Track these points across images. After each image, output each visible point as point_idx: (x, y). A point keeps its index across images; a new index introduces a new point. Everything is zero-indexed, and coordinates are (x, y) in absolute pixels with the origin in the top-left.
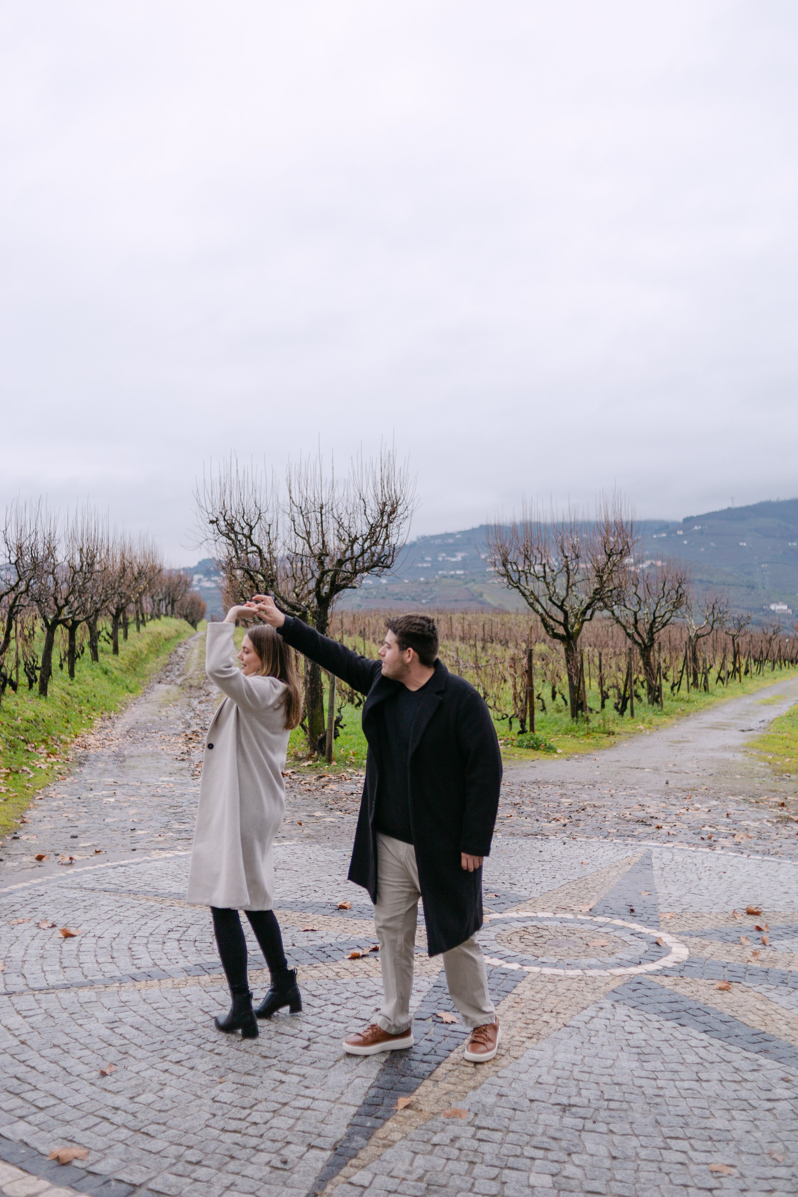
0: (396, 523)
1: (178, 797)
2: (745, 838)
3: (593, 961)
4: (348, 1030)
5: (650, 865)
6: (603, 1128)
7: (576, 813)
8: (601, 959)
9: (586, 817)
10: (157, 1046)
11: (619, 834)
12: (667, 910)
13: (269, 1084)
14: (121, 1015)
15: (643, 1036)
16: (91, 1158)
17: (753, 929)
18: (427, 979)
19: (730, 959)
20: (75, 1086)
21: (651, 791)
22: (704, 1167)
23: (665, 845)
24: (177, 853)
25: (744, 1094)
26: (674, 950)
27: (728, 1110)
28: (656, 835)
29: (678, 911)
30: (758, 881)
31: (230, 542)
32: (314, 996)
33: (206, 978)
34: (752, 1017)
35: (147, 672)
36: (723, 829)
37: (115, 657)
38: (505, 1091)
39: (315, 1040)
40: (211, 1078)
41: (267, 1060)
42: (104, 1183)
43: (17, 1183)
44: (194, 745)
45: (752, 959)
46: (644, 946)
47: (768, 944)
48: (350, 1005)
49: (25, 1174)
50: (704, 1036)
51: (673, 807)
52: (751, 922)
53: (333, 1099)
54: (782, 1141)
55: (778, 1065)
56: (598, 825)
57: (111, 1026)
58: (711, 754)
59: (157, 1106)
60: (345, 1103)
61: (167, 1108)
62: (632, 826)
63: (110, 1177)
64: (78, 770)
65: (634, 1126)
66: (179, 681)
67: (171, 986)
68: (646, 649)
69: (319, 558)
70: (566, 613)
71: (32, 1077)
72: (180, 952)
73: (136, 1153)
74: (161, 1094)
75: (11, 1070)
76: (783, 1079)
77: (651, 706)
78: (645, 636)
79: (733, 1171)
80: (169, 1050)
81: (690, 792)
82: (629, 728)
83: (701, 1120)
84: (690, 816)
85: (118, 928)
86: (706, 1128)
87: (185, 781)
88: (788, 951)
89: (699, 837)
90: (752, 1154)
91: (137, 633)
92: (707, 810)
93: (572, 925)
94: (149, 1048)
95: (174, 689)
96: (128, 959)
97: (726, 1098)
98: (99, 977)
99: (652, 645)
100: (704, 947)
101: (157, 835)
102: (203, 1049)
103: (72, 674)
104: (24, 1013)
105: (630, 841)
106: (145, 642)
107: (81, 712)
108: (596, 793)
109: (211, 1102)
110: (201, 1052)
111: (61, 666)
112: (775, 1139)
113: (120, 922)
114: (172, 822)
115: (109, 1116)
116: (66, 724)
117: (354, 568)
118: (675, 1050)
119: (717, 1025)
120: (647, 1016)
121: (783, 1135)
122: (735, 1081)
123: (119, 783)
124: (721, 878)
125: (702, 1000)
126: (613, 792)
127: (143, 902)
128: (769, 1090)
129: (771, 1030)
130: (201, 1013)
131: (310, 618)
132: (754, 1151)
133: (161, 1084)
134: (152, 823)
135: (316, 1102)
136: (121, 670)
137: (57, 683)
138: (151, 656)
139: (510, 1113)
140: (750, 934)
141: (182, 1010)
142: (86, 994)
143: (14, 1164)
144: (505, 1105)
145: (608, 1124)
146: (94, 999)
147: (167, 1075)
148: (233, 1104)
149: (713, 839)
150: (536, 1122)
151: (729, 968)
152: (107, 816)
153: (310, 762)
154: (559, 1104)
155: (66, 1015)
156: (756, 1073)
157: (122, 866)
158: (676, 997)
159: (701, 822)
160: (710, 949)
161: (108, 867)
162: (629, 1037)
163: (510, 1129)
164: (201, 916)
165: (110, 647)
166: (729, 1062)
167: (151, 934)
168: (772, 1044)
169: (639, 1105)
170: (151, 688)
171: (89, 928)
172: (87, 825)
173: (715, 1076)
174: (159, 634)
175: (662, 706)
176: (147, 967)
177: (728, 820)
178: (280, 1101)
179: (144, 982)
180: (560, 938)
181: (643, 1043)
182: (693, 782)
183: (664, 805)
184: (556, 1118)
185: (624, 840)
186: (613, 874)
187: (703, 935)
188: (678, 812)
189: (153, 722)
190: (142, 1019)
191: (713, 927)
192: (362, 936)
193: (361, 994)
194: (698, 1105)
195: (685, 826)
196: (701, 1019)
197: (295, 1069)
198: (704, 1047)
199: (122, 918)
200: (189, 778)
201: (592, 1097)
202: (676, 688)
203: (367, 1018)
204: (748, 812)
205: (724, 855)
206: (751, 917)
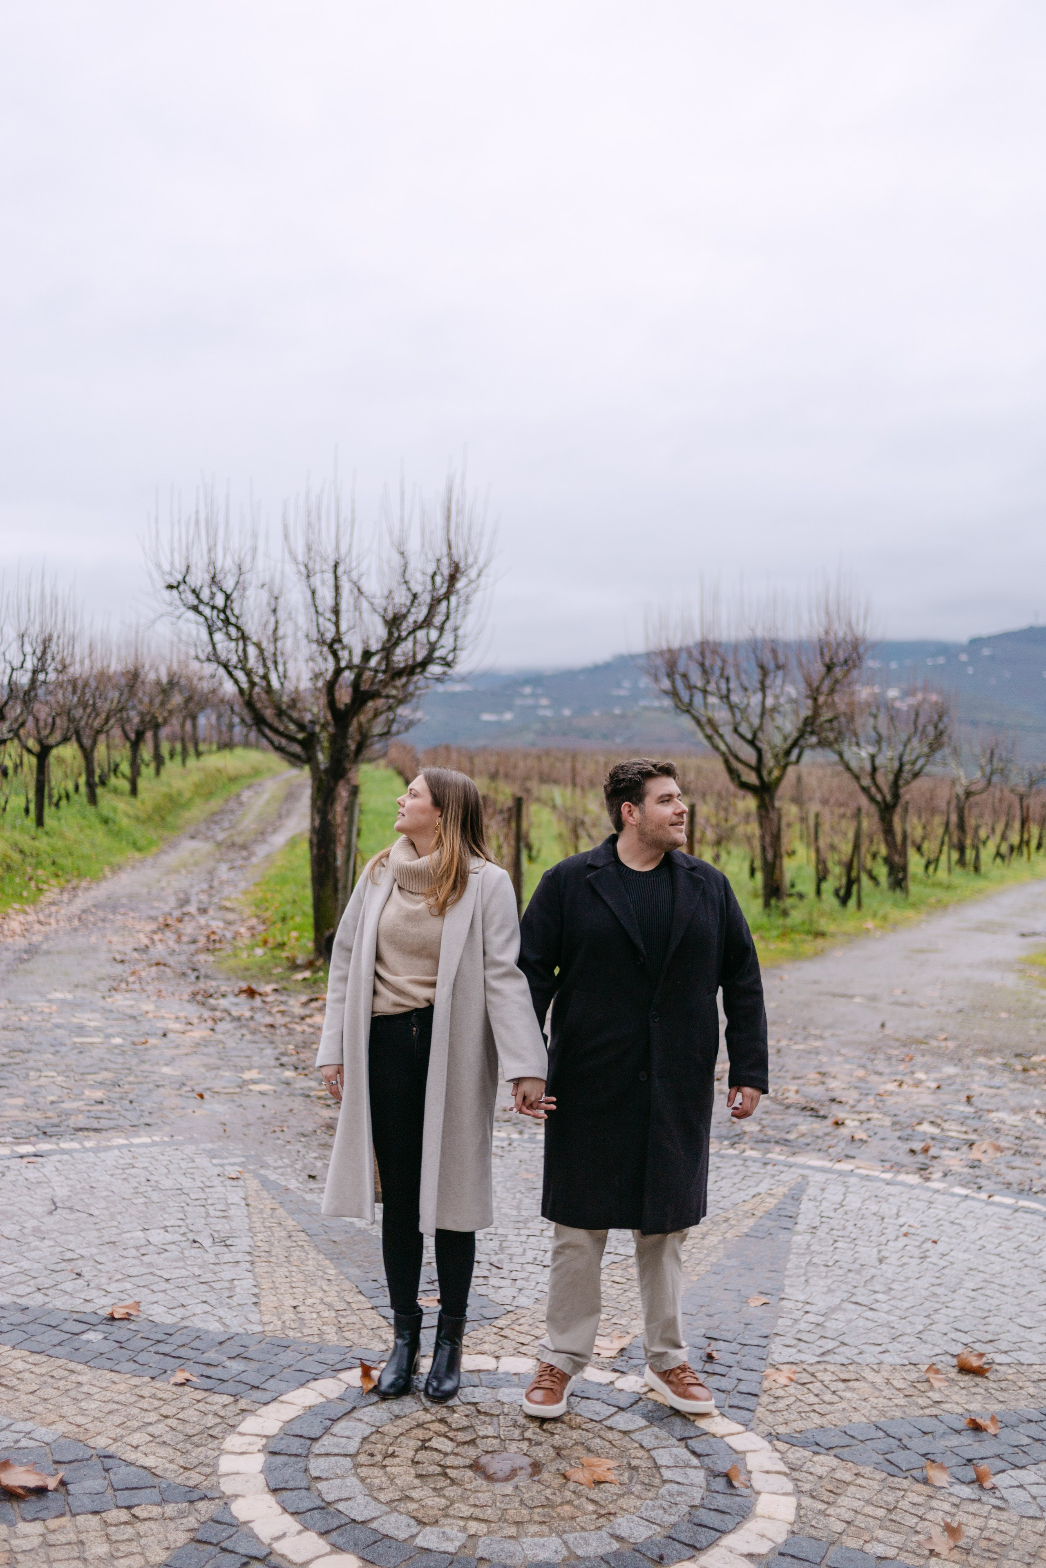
2: (991, 1151)
5: (793, 1218)
11: (761, 1136)
12: (786, 1354)
17: (961, 1424)
21: (844, 1044)
23: (838, 1166)
26: (761, 1504)
28: (827, 1142)
29: (811, 1358)
30: (997, 1266)
31: (201, 619)
35: (180, 823)
36: (953, 1130)
37: (132, 800)
47: (988, 1485)
51: (874, 1078)
52: (962, 1401)
62: (790, 1119)
66: (221, 836)
68: (887, 810)
69: (334, 646)
70: (759, 751)
77: (890, 893)
81: (914, 1047)
82: (850, 925)
88: (1033, 1511)
89: (907, 1147)
92: (934, 1085)
95: (206, 848)
99: (895, 806)
100: (838, 1489)
103: (40, 822)
105: (776, 1154)
106: (190, 780)
107: (30, 879)
111: (27, 811)
124: (923, 1257)
131: (324, 743)
138: (198, 800)
140: (954, 1441)
149: (933, 1152)
153: (307, 974)
159: (918, 1111)
160: (846, 1503)
170: (173, 846)
175: (907, 893)
177: (969, 1110)
182: (926, 1024)
183: (861, 1073)
187: (843, 1446)
188: (882, 1088)
189: (131, 897)
191: (874, 1416)
195: (887, 1122)
202: (931, 868)
204: (1004, 1092)
205: (944, 1193)
206: (966, 1380)
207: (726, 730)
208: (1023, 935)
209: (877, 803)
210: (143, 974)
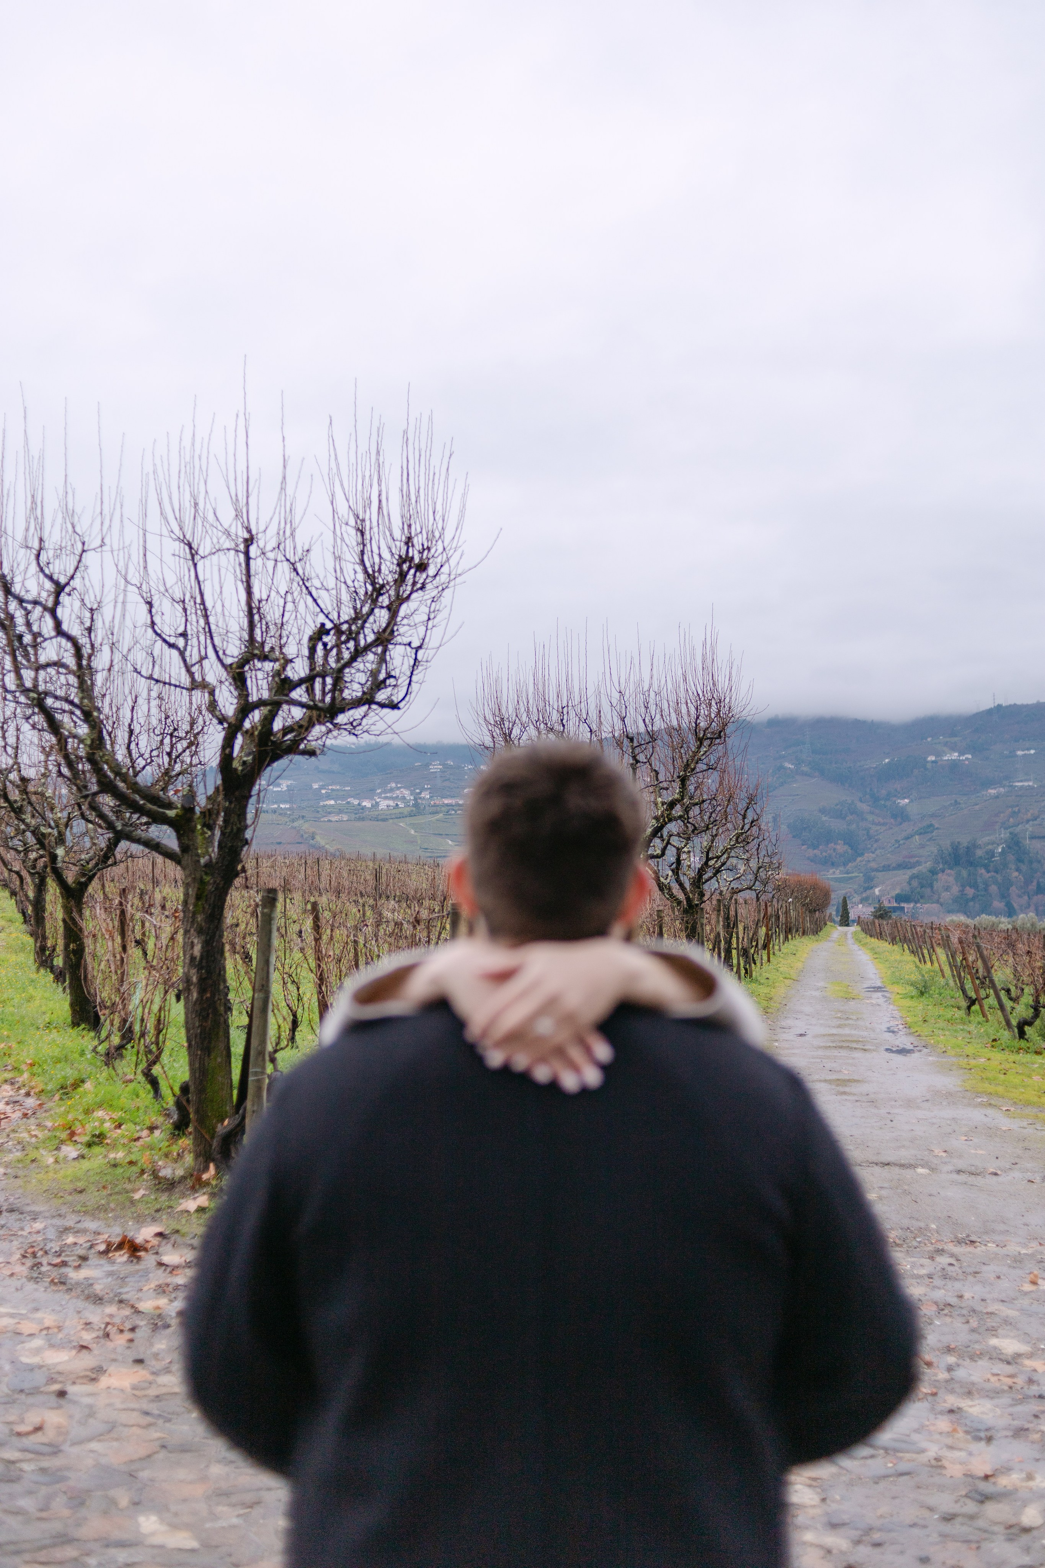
78: (688, 886)
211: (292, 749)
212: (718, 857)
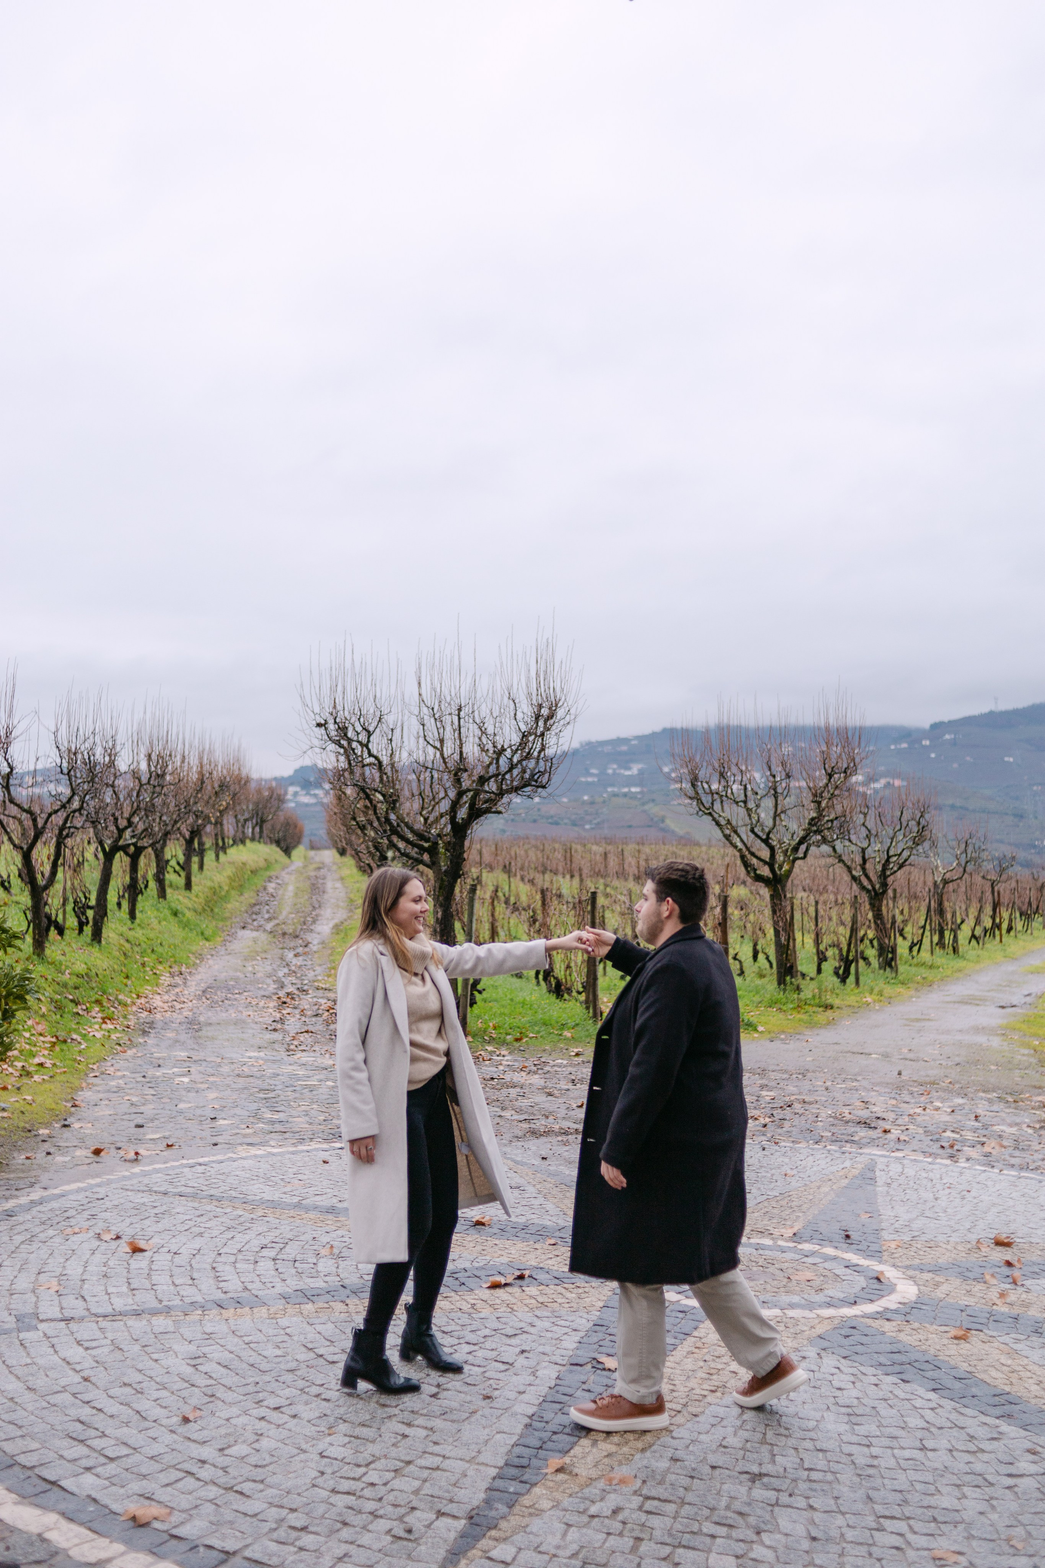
0: (555, 729)
1: (270, 1078)
2: (997, 1147)
3: (796, 1299)
4: (486, 1375)
5: (873, 1179)
6: (801, 1503)
7: (779, 1110)
8: (806, 1296)
9: (792, 1116)
10: (251, 1388)
11: (834, 1138)
12: (892, 1237)
13: (388, 1438)
14: (206, 1350)
15: (855, 1393)
16: (176, 1518)
17: (1001, 1264)
18: (585, 1315)
19: (971, 1301)
20: (151, 1433)
21: (877, 1084)
22: (926, 1553)
23: (893, 1154)
24: (269, 1149)
25: (978, 1467)
26: (899, 1288)
27: (958, 1486)
28: (881, 1141)
29: (907, 1238)
30: (1011, 1203)
31: (342, 751)
32: (444, 1332)
33: (310, 1307)
34: (994, 1373)
35: (227, 915)
36: (969, 1135)
37: (187, 893)
38: (679, 1454)
39: (445, 1386)
40: (318, 1429)
41: (386, 1409)
42: (191, 1549)
43: (86, 1546)
44: (288, 1010)
45: (998, 1302)
46: (861, 1281)
47: (1019, 1283)
48: (489, 1344)
49: (95, 1536)
50: (932, 1395)
51: (906, 1105)
52: (1000, 1255)
53: (468, 1458)
54: (1024, 1525)
55: (1023, 1433)
56: (808, 1126)
57: (193, 1362)
58: (959, 1037)
59: (253, 1460)
60: (483, 1464)
61: (265, 1463)
62: (851, 1129)
63: (198, 1542)
64: (141, 1040)
65: (840, 1501)
66: (269, 926)
67: (266, 1316)
68: (876, 897)
69: (456, 775)
70: (772, 849)
71: (99, 1421)
72: (276, 1274)
73: (228, 1515)
74: (256, 1445)
75: (74, 1412)
76: (1028, 1451)
77: (882, 971)
78: (874, 878)
79: (961, 1559)
80: (265, 1394)
81: (928, 1086)
82: (852, 1000)
83: (923, 1497)
84: (927, 1118)
85: (197, 1243)
86: (929, 1507)
87: (278, 1058)
89: (938, 1145)
90: (985, 1539)
91: (215, 864)
92: (949, 1110)
93: (770, 1253)
94: (242, 1390)
95: (262, 937)
96: (211, 1281)
97: (956, 1471)
98: (177, 1302)
99: (885, 892)
100: (937, 1285)
101: (244, 1126)
102: (307, 1393)
103: (132, 915)
104: (86, 1344)
105: (848, 1147)
106: (225, 874)
107: (143, 965)
108: (806, 1085)
109: (318, 1457)
110: (305, 1397)
111: (119, 905)
112: (1015, 1523)
113: (201, 1235)
114: (263, 1110)
115: (194, 1470)
116: (125, 981)
117: (500, 788)
118: (894, 1411)
119: (949, 1382)
120: (862, 1368)
121: (1026, 1518)
122: (968, 1452)
123: (194, 1058)
124: (963, 1198)
125: (932, 1351)
126: (829, 1084)
127: (228, 1210)
128: (1011, 1464)
129: (1017, 1390)
130: (304, 1349)
131: (442, 850)
132: (988, 1537)
133: (256, 1434)
134: (238, 1111)
135: (447, 1461)
136: (195, 911)
137: (113, 926)
138: (233, 893)
139: (686, 1481)
140: (998, 1270)
141: (281, 1345)
142: (161, 1323)
143: (82, 1524)
144: (679, 1471)
145: (807, 1498)
146: (172, 1329)
147: (263, 1423)
148: (346, 1460)
149: (956, 1147)
150: (718, 1493)
151: (968, 1312)
152: (181, 1100)
154: (747, 1473)
155: (137, 1348)
156: (995, 1443)
157: (200, 1164)
158: (900, 1347)
159: (941, 1125)
160: (945, 1288)
161: (185, 1166)
162: (838, 1393)
163: (686, 1500)
164: (302, 1230)
165: (181, 881)
166: (963, 1428)
167: (240, 1251)
168: (1018, 1407)
169: (847, 1476)
170: (233, 935)
171: (162, 1242)
172: (156, 1112)
173: (944, 1444)
174: (244, 864)
175: (897, 972)
176: (236, 1291)
177: (976, 1124)
178: (403, 1458)
179: (232, 1310)
180: (755, 1269)
181: (855, 1402)
182: (934, 1073)
183: (894, 1102)
184: (743, 1490)
185: (840, 1147)
186: (825, 1189)
187: (936, 1270)
188: (912, 1112)
189: (236, 980)
190: (232, 1356)
191: (950, 1260)
192: (504, 1260)
193: (503, 1332)
194: (921, 1479)
195: (921, 1131)
196: (929, 1374)
197: (420, 1421)
198: (932, 1409)
199: (203, 1230)
200: (284, 1054)
201: (789, 1465)
202: (916, 949)
203: (511, 1361)
204: (1003, 1114)
205: (969, 1168)
206: (999, 1248)
207: (742, 831)
208: (1003, 1007)
209: (868, 891)
210: (302, 1039)
211: (488, 811)
212: (900, 855)
